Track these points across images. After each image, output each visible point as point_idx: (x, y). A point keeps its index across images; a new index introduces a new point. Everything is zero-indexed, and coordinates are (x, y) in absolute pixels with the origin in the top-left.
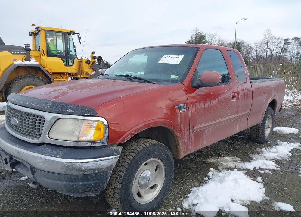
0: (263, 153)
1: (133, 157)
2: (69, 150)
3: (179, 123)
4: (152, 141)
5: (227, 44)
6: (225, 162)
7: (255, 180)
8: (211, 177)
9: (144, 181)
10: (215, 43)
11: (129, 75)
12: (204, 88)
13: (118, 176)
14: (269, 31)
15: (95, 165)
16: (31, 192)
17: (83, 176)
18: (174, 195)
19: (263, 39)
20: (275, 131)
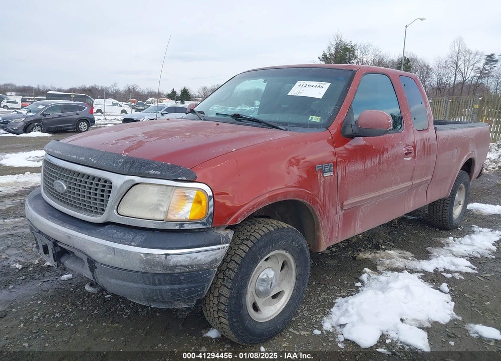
0: (449, 246)
1: (248, 247)
2: (151, 234)
3: (322, 194)
4: (277, 223)
5: (388, 62)
6: (387, 258)
7: (437, 288)
8: (366, 282)
9: (264, 285)
10: (368, 60)
11: (239, 115)
12: (362, 138)
13: (226, 276)
14: (460, 40)
15: (188, 259)
16: (79, 300)
17: (172, 275)
18: (308, 310)
19: (449, 54)
20: (468, 210)
